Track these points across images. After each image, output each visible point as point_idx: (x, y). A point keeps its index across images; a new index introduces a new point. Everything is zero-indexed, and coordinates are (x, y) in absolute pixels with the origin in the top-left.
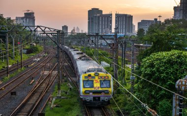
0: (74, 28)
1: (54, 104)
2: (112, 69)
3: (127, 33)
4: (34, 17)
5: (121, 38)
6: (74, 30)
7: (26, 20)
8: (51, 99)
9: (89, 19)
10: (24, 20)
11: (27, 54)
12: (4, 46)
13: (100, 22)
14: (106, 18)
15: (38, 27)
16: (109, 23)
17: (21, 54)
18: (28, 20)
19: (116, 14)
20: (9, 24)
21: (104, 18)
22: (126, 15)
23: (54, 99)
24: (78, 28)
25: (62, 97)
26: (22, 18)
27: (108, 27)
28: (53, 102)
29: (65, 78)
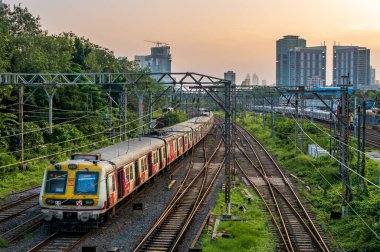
0: (248, 76)
1: (219, 230)
3: (359, 86)
4: (169, 56)
6: (247, 80)
7: (154, 61)
8: (211, 220)
9: (278, 58)
10: (151, 61)
13: (302, 64)
14: (314, 55)
15: (187, 74)
16: (320, 64)
18: (157, 60)
19: (334, 47)
22: (355, 49)
23: (218, 221)
24: (255, 76)
25: (234, 218)
26: (147, 58)
27: (317, 74)
28: (216, 227)
29: (237, 179)
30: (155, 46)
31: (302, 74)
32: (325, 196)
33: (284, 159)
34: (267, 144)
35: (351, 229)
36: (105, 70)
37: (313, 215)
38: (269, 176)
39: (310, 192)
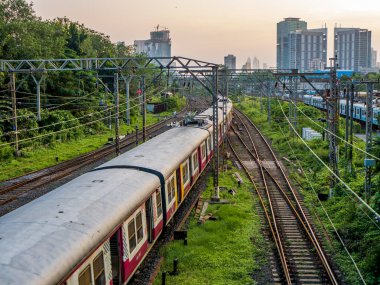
0: (249, 59)
1: (207, 213)
2: (325, 143)
3: (360, 69)
4: (169, 40)
5: (345, 78)
6: (248, 64)
7: (154, 45)
8: (200, 203)
9: (279, 40)
10: (151, 46)
11: (154, 113)
12: (111, 98)
13: (303, 46)
14: (315, 37)
15: (175, 58)
16: (321, 46)
17: (143, 114)
18: (157, 45)
19: (336, 29)
20: (121, 54)
21: (309, 37)
22: (356, 31)
23: (206, 204)
24: (255, 59)
25: (222, 201)
26: (147, 43)
27: (318, 57)
28: (204, 210)
29: (229, 162)
30: (154, 30)
31: (303, 57)
32: (314, 178)
33: (278, 142)
34: (263, 127)
35: (336, 210)
36: (100, 56)
37: (302, 197)
38: (262, 159)
39: (300, 175)
